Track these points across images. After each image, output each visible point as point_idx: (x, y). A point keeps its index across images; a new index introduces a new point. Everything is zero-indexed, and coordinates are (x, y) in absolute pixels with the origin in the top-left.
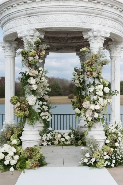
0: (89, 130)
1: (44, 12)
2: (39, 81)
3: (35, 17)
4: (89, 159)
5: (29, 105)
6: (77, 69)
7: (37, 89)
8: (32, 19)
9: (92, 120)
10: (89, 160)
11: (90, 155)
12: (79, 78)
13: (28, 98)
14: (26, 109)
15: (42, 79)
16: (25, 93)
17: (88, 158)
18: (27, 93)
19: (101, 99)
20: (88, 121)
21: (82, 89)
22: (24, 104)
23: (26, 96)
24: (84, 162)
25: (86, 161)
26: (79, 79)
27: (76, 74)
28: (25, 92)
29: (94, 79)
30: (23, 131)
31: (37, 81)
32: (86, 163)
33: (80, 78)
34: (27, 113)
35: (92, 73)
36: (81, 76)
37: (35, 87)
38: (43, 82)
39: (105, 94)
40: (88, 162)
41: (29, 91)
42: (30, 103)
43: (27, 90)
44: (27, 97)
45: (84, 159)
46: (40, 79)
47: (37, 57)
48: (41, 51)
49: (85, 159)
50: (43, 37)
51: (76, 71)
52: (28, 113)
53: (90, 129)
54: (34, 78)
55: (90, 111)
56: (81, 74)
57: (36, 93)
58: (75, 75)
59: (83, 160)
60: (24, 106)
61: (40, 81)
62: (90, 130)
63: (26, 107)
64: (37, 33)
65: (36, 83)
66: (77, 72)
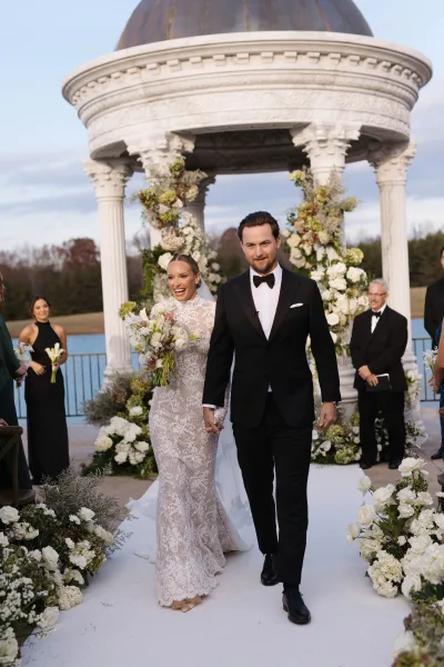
1: (186, 90)
3: (168, 102)
4: (317, 443)
8: (160, 108)
16: (154, 294)
18: (159, 294)
19: (342, 298)
39: (350, 284)
47: (179, 203)
48: (187, 187)
50: (190, 147)
58: (289, 237)
64: (176, 143)
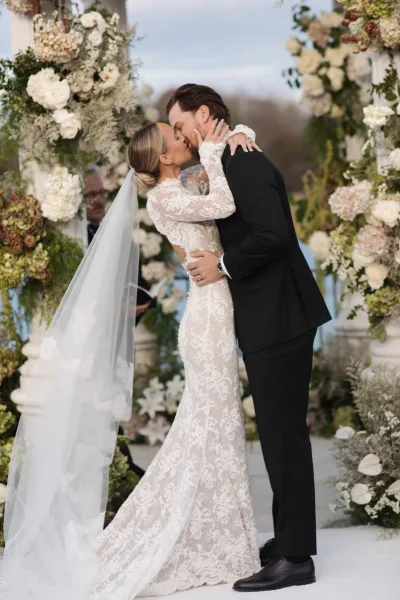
0: (378, 337)
2: (87, 88)
4: (379, 483)
5: (45, 220)
6: (309, 14)
7: (80, 133)
9: (387, 282)
10: (379, 492)
11: (386, 467)
12: (321, 66)
13: (37, 185)
14: (30, 240)
15: (102, 75)
16: (20, 160)
17: (373, 479)
18: (29, 159)
20: (368, 291)
21: (345, 125)
22: (15, 215)
23: (25, 174)
24: (352, 504)
25: (363, 494)
26: (323, 71)
27: (303, 44)
28: (23, 155)
29: (391, 56)
30: (23, 359)
31: (76, 90)
32: (363, 507)
33: (327, 65)
34: (39, 261)
35: (374, 26)
36: (335, 56)
37: (69, 124)
38: (109, 93)
40: (373, 503)
41: (41, 146)
42: (52, 209)
43: (28, 142)
44: (31, 181)
45: (351, 486)
46: (96, 77)
49: (360, 485)
51: (305, 29)
52: (43, 265)
53: (383, 330)
54: (62, 72)
55: (375, 232)
56: (335, 45)
57: (78, 157)
58: (298, 54)
59: (346, 494)
60: (20, 225)
61: (93, 89)
62: (383, 338)
63: (30, 232)
65: (76, 97)
66: (311, 35)
